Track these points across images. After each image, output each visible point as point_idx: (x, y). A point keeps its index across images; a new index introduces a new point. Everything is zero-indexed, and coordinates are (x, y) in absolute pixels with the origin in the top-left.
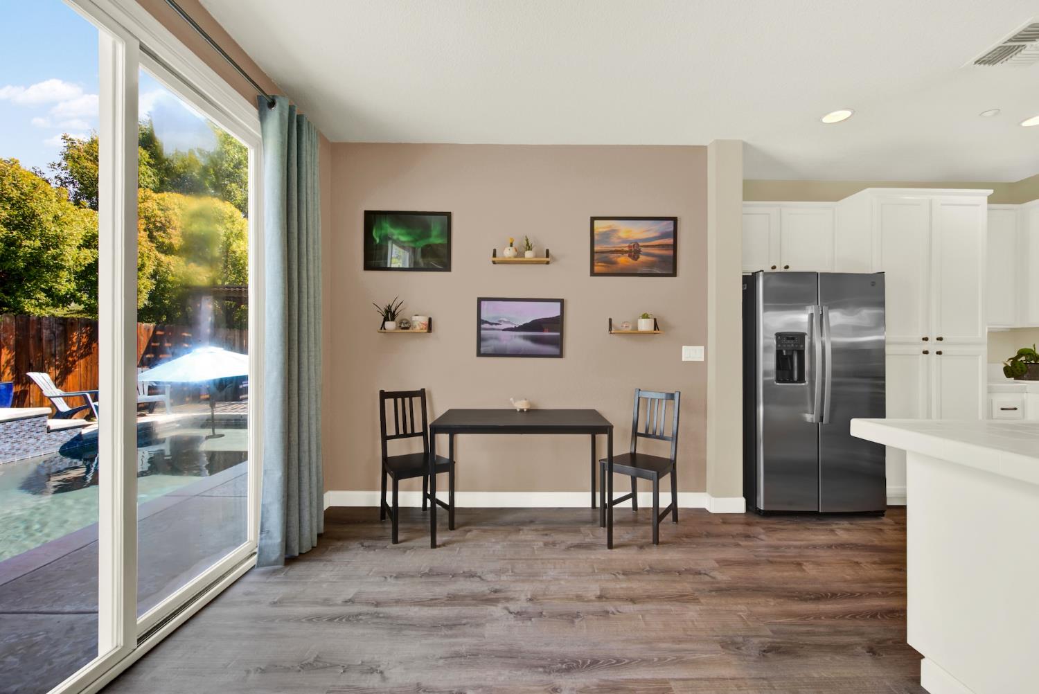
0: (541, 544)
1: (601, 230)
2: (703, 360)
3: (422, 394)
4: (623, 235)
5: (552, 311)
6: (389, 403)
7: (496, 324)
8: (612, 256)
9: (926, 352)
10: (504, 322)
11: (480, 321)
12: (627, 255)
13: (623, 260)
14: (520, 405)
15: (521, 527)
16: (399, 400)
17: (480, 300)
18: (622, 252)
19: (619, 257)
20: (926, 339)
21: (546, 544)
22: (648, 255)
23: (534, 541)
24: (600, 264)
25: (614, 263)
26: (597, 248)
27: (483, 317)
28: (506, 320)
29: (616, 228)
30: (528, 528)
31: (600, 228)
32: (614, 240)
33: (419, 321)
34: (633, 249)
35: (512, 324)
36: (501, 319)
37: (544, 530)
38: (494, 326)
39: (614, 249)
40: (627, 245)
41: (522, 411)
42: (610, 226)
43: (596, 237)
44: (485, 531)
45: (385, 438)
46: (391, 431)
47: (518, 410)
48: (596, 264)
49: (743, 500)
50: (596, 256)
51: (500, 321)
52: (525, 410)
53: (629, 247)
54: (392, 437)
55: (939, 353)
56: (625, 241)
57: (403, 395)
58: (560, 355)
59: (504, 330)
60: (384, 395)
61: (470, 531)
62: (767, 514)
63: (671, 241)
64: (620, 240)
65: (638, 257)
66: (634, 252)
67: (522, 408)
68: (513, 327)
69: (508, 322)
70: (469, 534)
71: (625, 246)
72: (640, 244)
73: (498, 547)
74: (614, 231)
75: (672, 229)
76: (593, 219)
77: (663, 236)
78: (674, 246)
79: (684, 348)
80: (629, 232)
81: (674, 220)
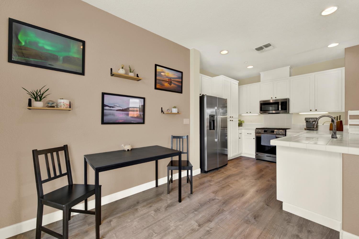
0: (153, 212)
1: (159, 71)
2: (189, 123)
3: (65, 148)
4: (166, 74)
5: (140, 103)
7: (113, 107)
8: (163, 82)
9: (231, 120)
10: (117, 106)
11: (103, 105)
12: (168, 83)
13: (166, 85)
14: (128, 147)
15: (136, 207)
17: (103, 94)
19: (165, 83)
20: (231, 117)
21: (155, 211)
22: (174, 84)
23: (148, 212)
24: (158, 85)
25: (163, 85)
26: (157, 78)
27: (105, 103)
28: (118, 105)
29: (164, 71)
30: (140, 207)
31: (159, 70)
33: (63, 103)
34: (169, 81)
35: (121, 108)
36: (115, 105)
37: (148, 204)
38: (112, 108)
39: (163, 79)
40: (168, 79)
41: (128, 150)
42: (162, 70)
43: (157, 74)
44: (120, 217)
45: (39, 182)
47: (127, 150)
48: (157, 84)
49: (200, 169)
50: (157, 81)
51: (115, 106)
52: (130, 150)
53: (168, 80)
54: (45, 181)
55: (232, 121)
56: (167, 77)
57: (51, 151)
58: (144, 123)
59: (117, 110)
61: (111, 221)
62: (207, 172)
63: (180, 80)
64: (165, 76)
65: (171, 84)
66: (170, 81)
67: (128, 149)
68: (122, 109)
69: (119, 107)
70: (112, 223)
71: (167, 79)
72: (172, 79)
73: (135, 223)
75: (181, 76)
76: (156, 65)
77: (178, 78)
78: (182, 82)
79: (184, 119)
80: (169, 74)
81: (182, 73)
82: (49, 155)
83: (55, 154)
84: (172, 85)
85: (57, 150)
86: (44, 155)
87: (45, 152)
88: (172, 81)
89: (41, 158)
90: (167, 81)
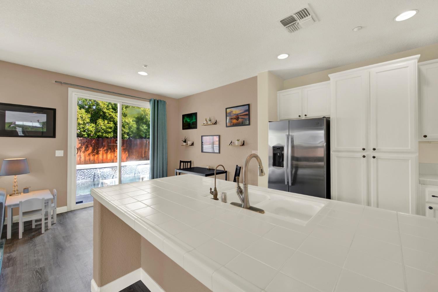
3: (190, 162)
8: (232, 120)
13: (234, 121)
17: (202, 136)
20: (364, 149)
22: (242, 118)
24: (228, 123)
25: (232, 122)
27: (203, 141)
31: (228, 111)
32: (232, 114)
34: (237, 117)
39: (232, 118)
40: (235, 116)
42: (231, 110)
43: (227, 114)
47: (207, 168)
52: (209, 169)
55: (374, 157)
56: (235, 114)
58: (219, 153)
60: (181, 162)
63: (247, 113)
65: (238, 120)
72: (239, 115)
74: (232, 112)
75: (248, 108)
76: (226, 109)
77: (246, 111)
78: (249, 115)
80: (236, 111)
81: (249, 105)
82: (185, 163)
83: (187, 163)
84: (240, 120)
85: (188, 162)
86: (183, 163)
87: (184, 162)
88: (239, 117)
89: (182, 164)
90: (235, 118)
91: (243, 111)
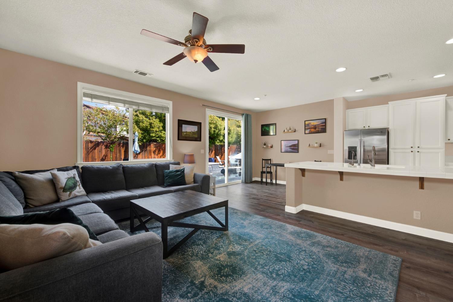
2: (333, 153)
3: (270, 160)
4: (312, 124)
5: (296, 142)
6: (264, 161)
13: (313, 130)
16: (266, 161)
17: (281, 141)
18: (312, 128)
20: (413, 147)
26: (306, 127)
31: (307, 123)
32: (310, 125)
33: (269, 145)
39: (310, 127)
43: (306, 125)
45: (263, 167)
46: (264, 166)
48: (306, 131)
50: (306, 129)
53: (314, 127)
54: (264, 167)
55: (418, 152)
57: (266, 160)
58: (298, 152)
59: (286, 147)
60: (263, 160)
63: (324, 124)
69: (287, 145)
74: (310, 123)
75: (324, 121)
76: (305, 121)
78: (325, 126)
79: (328, 151)
80: (314, 123)
81: (325, 119)
85: (268, 160)
88: (317, 127)
91: (320, 123)
